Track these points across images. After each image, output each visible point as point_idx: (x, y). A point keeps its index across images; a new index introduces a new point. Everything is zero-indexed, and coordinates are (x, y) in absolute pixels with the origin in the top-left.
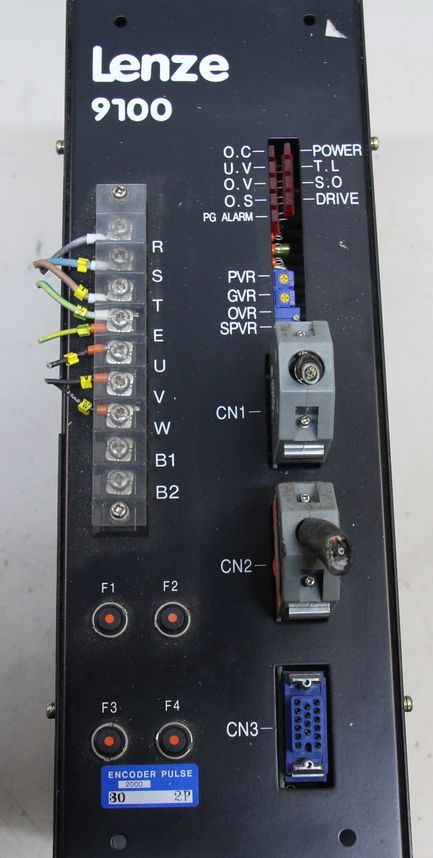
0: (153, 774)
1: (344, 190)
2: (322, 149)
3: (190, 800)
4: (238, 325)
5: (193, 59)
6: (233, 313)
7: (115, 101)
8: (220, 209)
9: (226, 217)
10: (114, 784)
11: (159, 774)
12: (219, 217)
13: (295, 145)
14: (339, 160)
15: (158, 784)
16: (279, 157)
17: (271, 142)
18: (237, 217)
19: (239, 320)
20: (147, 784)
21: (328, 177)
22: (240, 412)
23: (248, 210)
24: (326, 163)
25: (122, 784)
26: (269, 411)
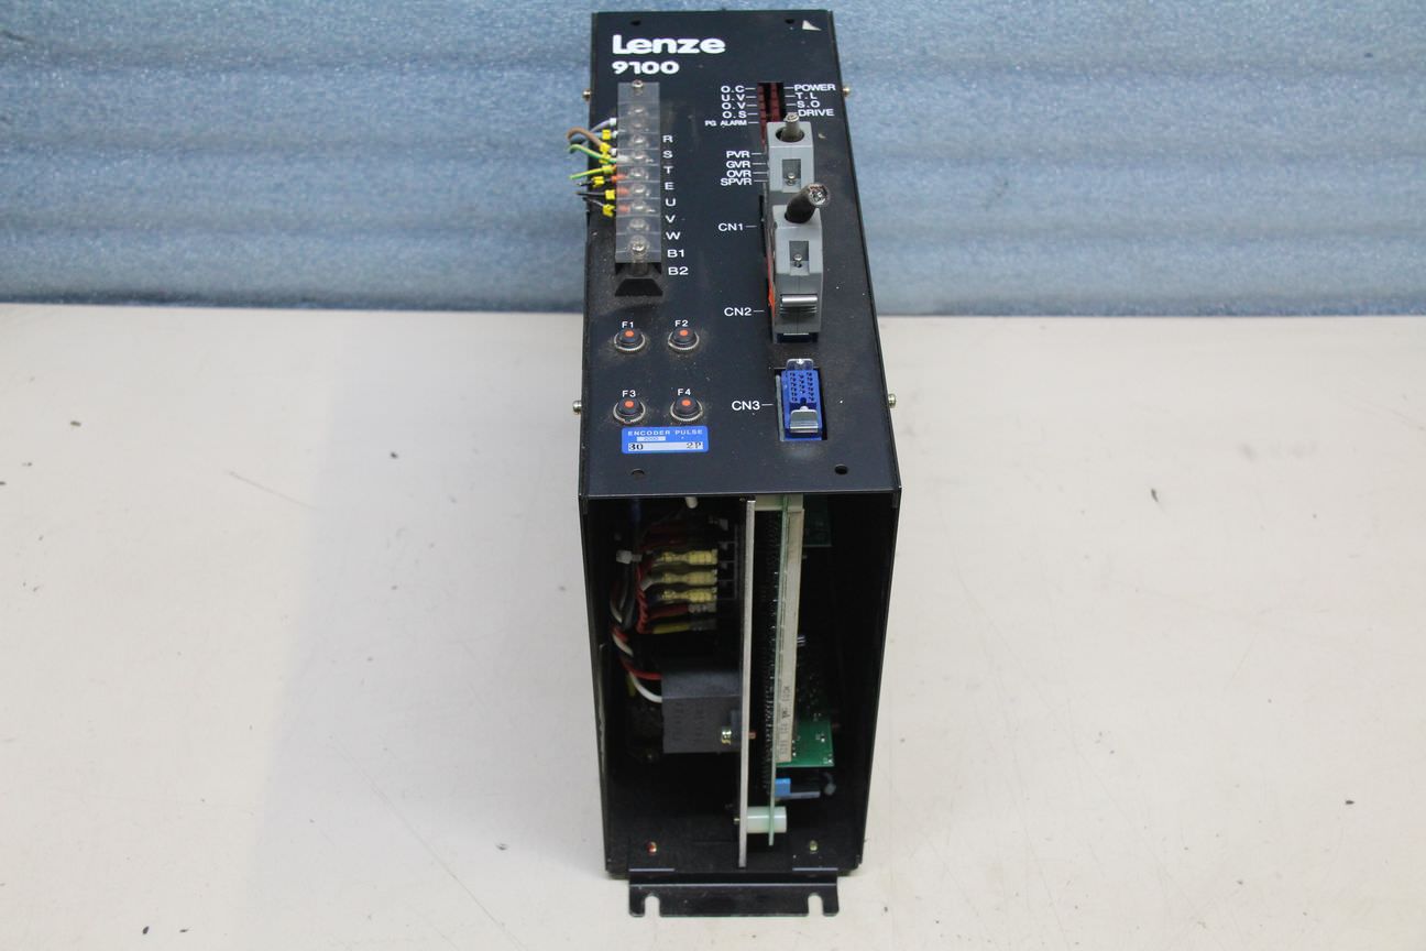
0: (668, 432)
1: (821, 108)
2: (802, 87)
3: (701, 448)
4: (736, 180)
5: (696, 41)
6: (731, 174)
7: (631, 64)
8: (719, 119)
9: (723, 123)
10: (634, 439)
11: (673, 433)
12: (718, 123)
13: (780, 87)
14: (816, 93)
15: (669, 439)
16: (767, 99)
17: (760, 84)
18: (732, 123)
19: (736, 177)
20: (664, 438)
21: (808, 102)
22: (738, 227)
23: (743, 119)
24: (806, 94)
25: (639, 439)
26: (762, 227)
